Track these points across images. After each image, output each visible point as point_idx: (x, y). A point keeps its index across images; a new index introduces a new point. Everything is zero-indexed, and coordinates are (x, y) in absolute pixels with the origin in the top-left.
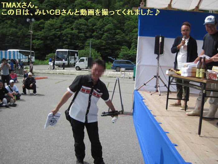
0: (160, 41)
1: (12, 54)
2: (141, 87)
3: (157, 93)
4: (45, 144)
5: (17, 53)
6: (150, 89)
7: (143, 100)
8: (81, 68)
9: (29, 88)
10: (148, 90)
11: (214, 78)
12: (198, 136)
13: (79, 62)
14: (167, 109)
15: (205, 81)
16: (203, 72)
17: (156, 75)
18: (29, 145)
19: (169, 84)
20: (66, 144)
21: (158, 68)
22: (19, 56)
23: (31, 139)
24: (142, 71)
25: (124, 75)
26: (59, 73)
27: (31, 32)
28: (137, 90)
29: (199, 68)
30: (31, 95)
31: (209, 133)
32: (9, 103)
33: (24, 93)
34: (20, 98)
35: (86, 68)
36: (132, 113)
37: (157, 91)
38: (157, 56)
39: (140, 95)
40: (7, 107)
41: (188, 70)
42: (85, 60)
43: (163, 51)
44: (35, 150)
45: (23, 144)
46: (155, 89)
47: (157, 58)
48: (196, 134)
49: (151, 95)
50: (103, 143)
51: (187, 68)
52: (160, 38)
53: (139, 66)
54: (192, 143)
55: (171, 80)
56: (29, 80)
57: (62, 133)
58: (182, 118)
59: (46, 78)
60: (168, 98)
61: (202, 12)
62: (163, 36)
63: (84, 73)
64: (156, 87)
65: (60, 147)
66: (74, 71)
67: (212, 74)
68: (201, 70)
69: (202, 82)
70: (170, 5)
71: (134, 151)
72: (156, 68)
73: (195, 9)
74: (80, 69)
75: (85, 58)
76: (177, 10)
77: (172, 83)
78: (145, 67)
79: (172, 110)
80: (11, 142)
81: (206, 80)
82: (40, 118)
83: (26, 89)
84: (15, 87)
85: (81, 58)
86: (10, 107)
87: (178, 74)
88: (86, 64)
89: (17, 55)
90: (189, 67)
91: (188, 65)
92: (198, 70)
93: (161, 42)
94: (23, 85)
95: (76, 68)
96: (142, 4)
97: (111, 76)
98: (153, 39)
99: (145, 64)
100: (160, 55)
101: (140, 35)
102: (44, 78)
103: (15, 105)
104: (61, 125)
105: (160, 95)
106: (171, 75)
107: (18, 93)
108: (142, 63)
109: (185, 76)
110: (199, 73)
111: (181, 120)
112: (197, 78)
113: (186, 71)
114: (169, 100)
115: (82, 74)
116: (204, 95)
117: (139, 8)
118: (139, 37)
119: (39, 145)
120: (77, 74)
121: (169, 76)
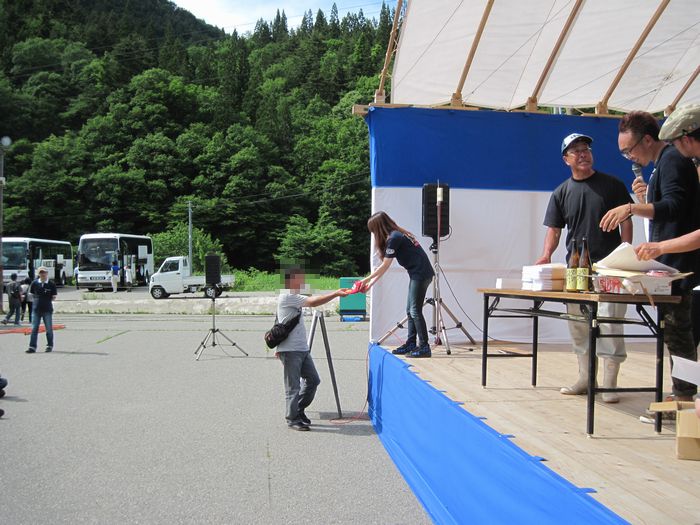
0: (439, 199)
2: (391, 333)
3: (439, 348)
7: (410, 368)
8: (167, 291)
11: (616, 288)
12: (589, 437)
13: (162, 271)
14: (484, 384)
15: (594, 297)
16: (585, 277)
17: (431, 296)
19: (487, 315)
23: (93, 504)
26: (97, 310)
27: (2, 182)
28: (379, 344)
29: (573, 266)
31: (613, 430)
35: (185, 292)
36: (366, 414)
37: (439, 342)
38: (431, 240)
41: (542, 273)
42: (181, 265)
43: (448, 226)
46: (433, 337)
47: (431, 248)
48: (583, 433)
52: (439, 191)
54: (579, 451)
55: (490, 305)
58: (533, 404)
59: (60, 327)
60: (485, 356)
62: (447, 184)
63: (179, 305)
64: (434, 331)
66: (146, 301)
67: (607, 277)
68: (579, 270)
69: (588, 299)
70: (457, 97)
73: (527, 104)
74: (165, 295)
75: (180, 259)
76: (477, 109)
77: (494, 313)
79: (499, 387)
80: (35, 516)
81: (597, 295)
82: (93, 446)
85: (168, 259)
88: (183, 278)
92: (569, 271)
93: (442, 203)
95: (152, 292)
96: (380, 94)
98: (416, 194)
100: (441, 238)
101: (379, 183)
105: (449, 353)
106: (490, 291)
109: (534, 289)
110: (574, 279)
111: (531, 408)
112: (569, 291)
113: (537, 276)
114: (488, 359)
115: (174, 309)
116: (596, 333)
117: (371, 107)
118: (374, 190)
119: (125, 519)
120: (158, 310)
121: (485, 294)
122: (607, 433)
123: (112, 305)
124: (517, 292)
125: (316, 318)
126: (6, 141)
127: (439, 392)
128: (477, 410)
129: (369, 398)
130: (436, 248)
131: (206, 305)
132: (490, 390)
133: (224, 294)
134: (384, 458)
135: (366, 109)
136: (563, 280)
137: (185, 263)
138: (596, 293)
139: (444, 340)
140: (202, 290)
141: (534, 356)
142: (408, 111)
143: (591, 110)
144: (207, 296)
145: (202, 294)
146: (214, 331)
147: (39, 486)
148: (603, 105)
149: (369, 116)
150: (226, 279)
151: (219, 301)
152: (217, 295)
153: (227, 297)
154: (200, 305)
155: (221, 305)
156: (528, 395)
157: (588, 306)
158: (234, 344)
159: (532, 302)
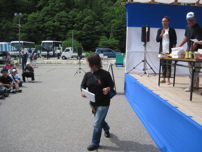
0: (147, 31)
1: (4, 46)
2: (132, 70)
3: (145, 75)
6: (139, 72)
7: (137, 80)
8: (66, 57)
10: (137, 73)
11: (201, 57)
12: (190, 101)
13: (65, 52)
16: (192, 54)
17: (143, 60)
18: (48, 121)
20: (78, 118)
22: (10, 48)
25: (106, 63)
26: (47, 63)
27: (19, 26)
29: (188, 51)
30: (30, 82)
32: (15, 90)
33: (23, 81)
34: (22, 85)
35: (71, 58)
36: (123, 93)
37: (145, 73)
38: (144, 43)
39: (132, 77)
40: (14, 93)
41: (178, 53)
42: (70, 50)
43: (149, 39)
45: (43, 120)
47: (144, 45)
49: (141, 76)
51: (178, 52)
52: (147, 28)
53: (128, 53)
54: (187, 106)
58: (173, 92)
62: (149, 26)
63: (70, 61)
64: (144, 70)
65: (74, 121)
66: (60, 60)
67: (199, 55)
68: (190, 52)
71: (135, 120)
72: (144, 53)
73: (174, 2)
75: (70, 48)
76: (159, 3)
78: (133, 53)
80: (32, 119)
83: (26, 77)
85: (66, 48)
86: (17, 93)
87: (169, 57)
88: (71, 54)
89: (9, 47)
90: (179, 51)
91: (178, 49)
92: (187, 52)
93: (147, 32)
95: (62, 58)
98: (140, 29)
99: (134, 50)
100: (147, 43)
102: (35, 68)
103: (20, 91)
105: (148, 76)
106: (162, 58)
109: (176, 58)
110: (188, 54)
112: (186, 58)
113: (176, 54)
114: (160, 78)
115: (68, 62)
116: (194, 71)
117: (127, 3)
118: (127, 28)
120: (64, 63)
121: (160, 59)
122: (196, 101)
123: (51, 61)
124: (170, 59)
125: (110, 65)
126: (20, 14)
127: (146, 87)
128: (157, 93)
129: (125, 89)
131: (77, 62)
132: (161, 87)
133: (82, 58)
134: (129, 106)
135: (125, 3)
136: (185, 55)
137: (71, 50)
138: (195, 59)
139: (147, 72)
140: (76, 57)
141: (174, 78)
142: (138, 4)
143: (194, 4)
144: (78, 59)
145: (76, 58)
146: (80, 69)
147: (33, 111)
148: (198, 3)
149: (126, 5)
150: (83, 54)
151: (81, 60)
152: (81, 59)
153: (83, 59)
154: (76, 62)
155: (82, 62)
156: (172, 89)
157: (192, 63)
159: (174, 61)
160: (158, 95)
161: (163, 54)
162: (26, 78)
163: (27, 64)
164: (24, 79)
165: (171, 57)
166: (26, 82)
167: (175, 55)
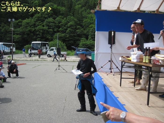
0: (113, 35)
2: (99, 69)
3: (111, 73)
4: (29, 117)
5: (2, 46)
6: (106, 70)
7: (102, 80)
9: (13, 73)
10: (104, 71)
11: (158, 63)
12: (147, 106)
13: (50, 51)
14: (121, 86)
15: (151, 66)
16: (149, 59)
17: (110, 60)
18: (17, 118)
19: (122, 67)
20: (45, 116)
21: (112, 55)
22: (3, 47)
23: (18, 113)
24: (99, 58)
26: (35, 59)
27: (12, 29)
30: (15, 78)
31: (155, 104)
34: (6, 81)
37: (111, 72)
38: (110, 45)
39: (99, 75)
41: (137, 57)
43: (115, 42)
44: (21, 122)
45: (12, 118)
46: (110, 70)
47: (110, 47)
48: (146, 105)
49: (107, 75)
50: (74, 113)
51: (136, 56)
52: (113, 32)
53: (97, 54)
54: (144, 112)
55: (123, 65)
56: (13, 66)
57: (41, 108)
58: (133, 93)
59: (25, 64)
60: (121, 78)
61: (143, 12)
62: (115, 31)
64: (110, 69)
65: (41, 118)
66: (46, 58)
67: (155, 60)
69: (149, 66)
70: (119, 8)
71: (98, 118)
72: (110, 55)
73: (137, 10)
74: (50, 56)
75: (54, 48)
76: (124, 11)
77: (124, 67)
78: (101, 54)
79: (125, 87)
80: (2, 116)
84: (2, 72)
85: (51, 48)
87: (129, 60)
89: (2, 47)
90: (138, 55)
91: (137, 53)
92: (144, 57)
93: (113, 36)
94: (8, 70)
95: (47, 56)
96: (98, 7)
97: (74, 61)
98: (107, 33)
99: (102, 52)
100: (113, 45)
101: (97, 31)
102: (24, 64)
103: (2, 87)
104: (40, 100)
105: (114, 75)
107: (4, 77)
108: (99, 51)
109: (134, 61)
110: (146, 59)
111: (132, 94)
112: (144, 63)
114: (122, 79)
116: (151, 76)
117: (96, 10)
119: (24, 118)
120: (49, 60)
121: (122, 61)
122: (153, 105)
124: (130, 62)
126: (13, 20)
128: (117, 95)
130: (111, 47)
131: (60, 59)
135: (94, 11)
136: (143, 59)
139: (113, 71)
142: (106, 12)
144: (60, 57)
146: (59, 66)
147: (6, 107)
150: (62, 53)
156: (132, 90)
157: (149, 68)
158: (64, 69)
160: (116, 98)
161: (124, 57)
162: (11, 74)
163: (12, 63)
164: (9, 75)
165: (130, 60)
166: (11, 78)
167: (134, 59)
